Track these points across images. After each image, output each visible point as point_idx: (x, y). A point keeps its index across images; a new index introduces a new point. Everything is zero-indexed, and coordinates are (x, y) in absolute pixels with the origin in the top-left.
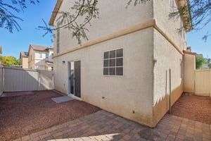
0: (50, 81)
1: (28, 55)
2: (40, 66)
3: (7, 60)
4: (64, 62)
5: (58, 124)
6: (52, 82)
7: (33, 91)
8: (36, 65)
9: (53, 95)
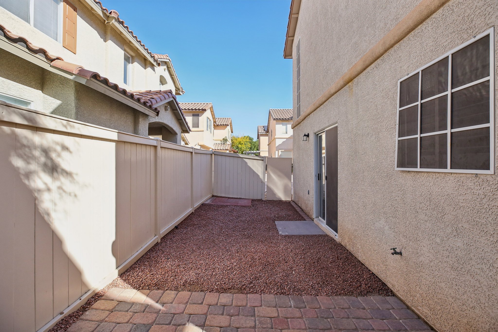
0: (286, 181)
1: (268, 131)
2: (286, 150)
3: (240, 143)
4: (308, 136)
5: (242, 290)
6: (291, 185)
7: (253, 200)
8: (278, 148)
9: (283, 213)
